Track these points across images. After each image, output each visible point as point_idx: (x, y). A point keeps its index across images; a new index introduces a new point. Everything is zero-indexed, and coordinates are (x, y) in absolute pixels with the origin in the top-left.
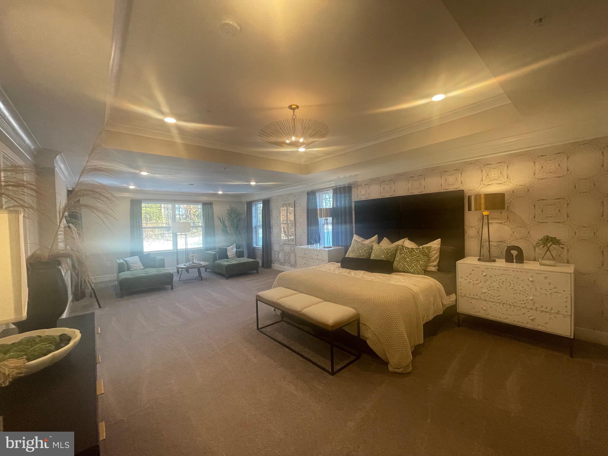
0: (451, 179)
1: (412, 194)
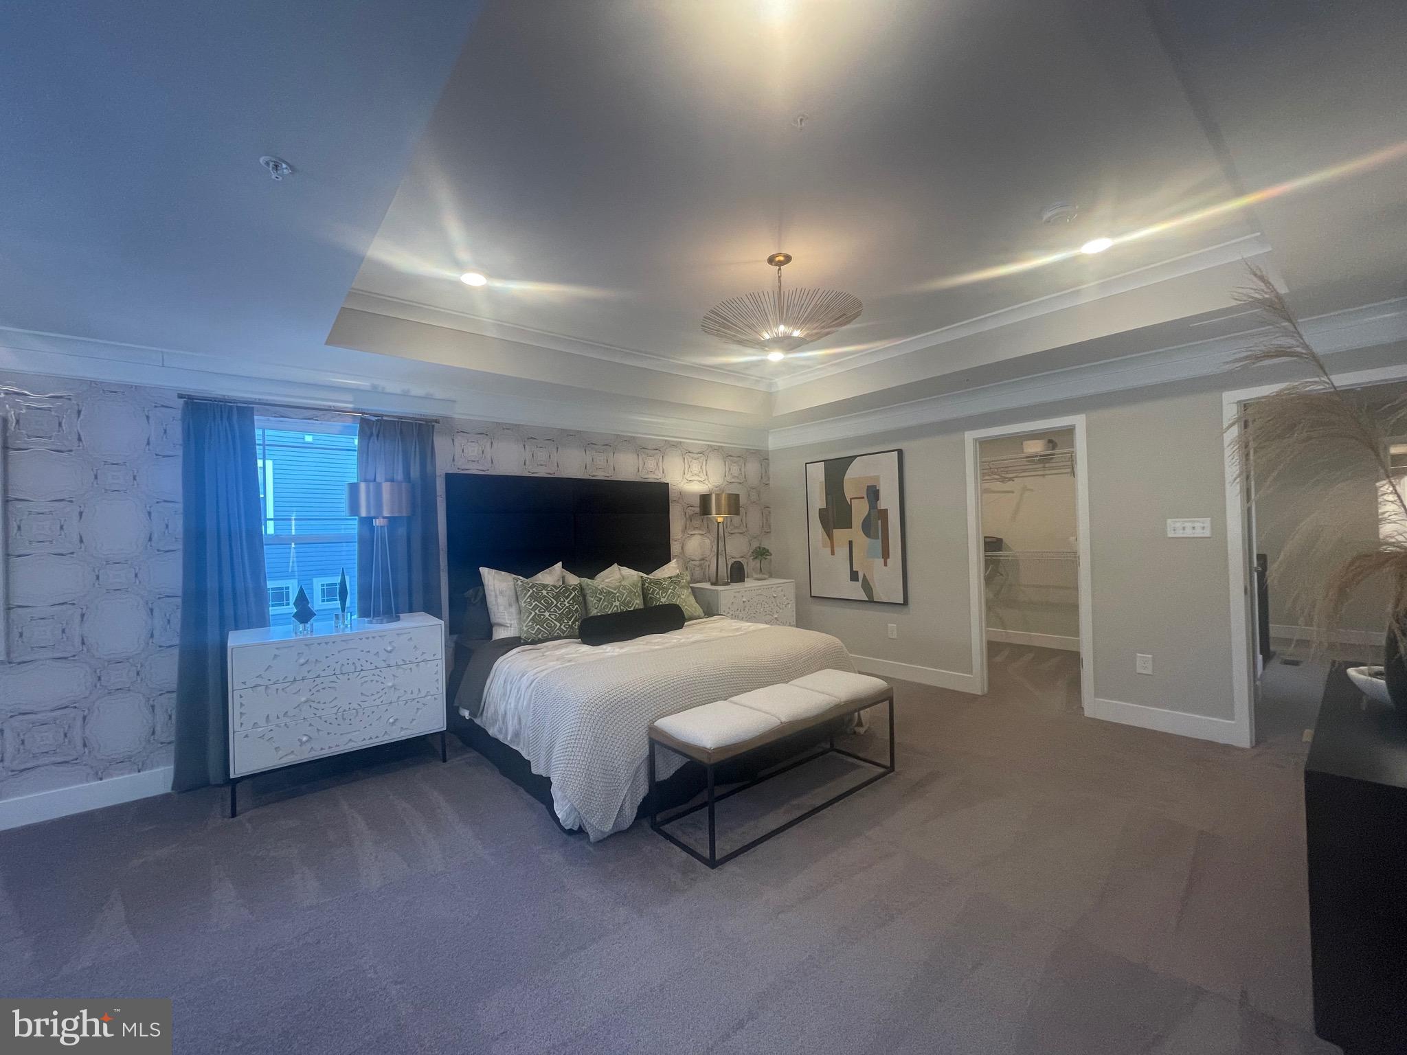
0: (651, 463)
1: (592, 478)
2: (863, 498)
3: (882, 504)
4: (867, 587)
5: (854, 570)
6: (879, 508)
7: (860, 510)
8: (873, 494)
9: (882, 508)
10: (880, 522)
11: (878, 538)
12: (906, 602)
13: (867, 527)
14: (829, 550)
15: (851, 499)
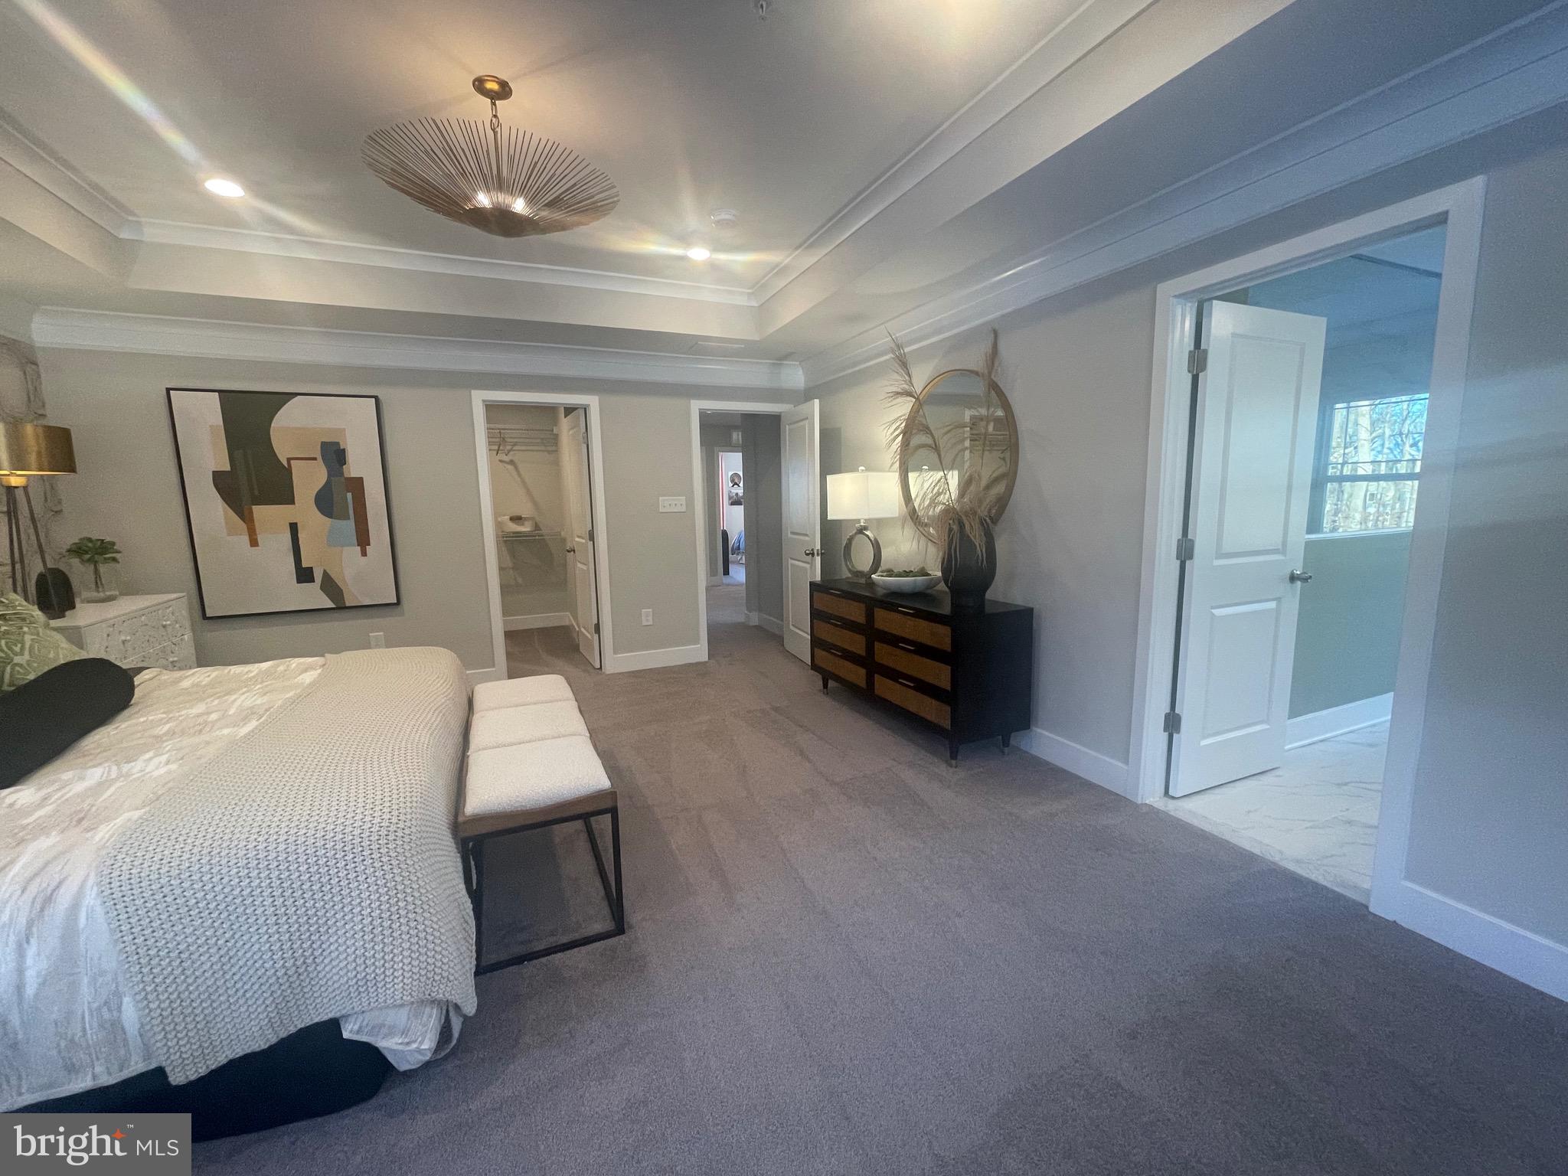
2: (315, 459)
3: (353, 470)
4: (330, 587)
5: (305, 565)
6: (346, 475)
7: (309, 479)
8: (334, 455)
9: (353, 475)
10: (349, 495)
11: (349, 519)
12: (398, 603)
13: (325, 502)
14: (246, 538)
15: (289, 460)
